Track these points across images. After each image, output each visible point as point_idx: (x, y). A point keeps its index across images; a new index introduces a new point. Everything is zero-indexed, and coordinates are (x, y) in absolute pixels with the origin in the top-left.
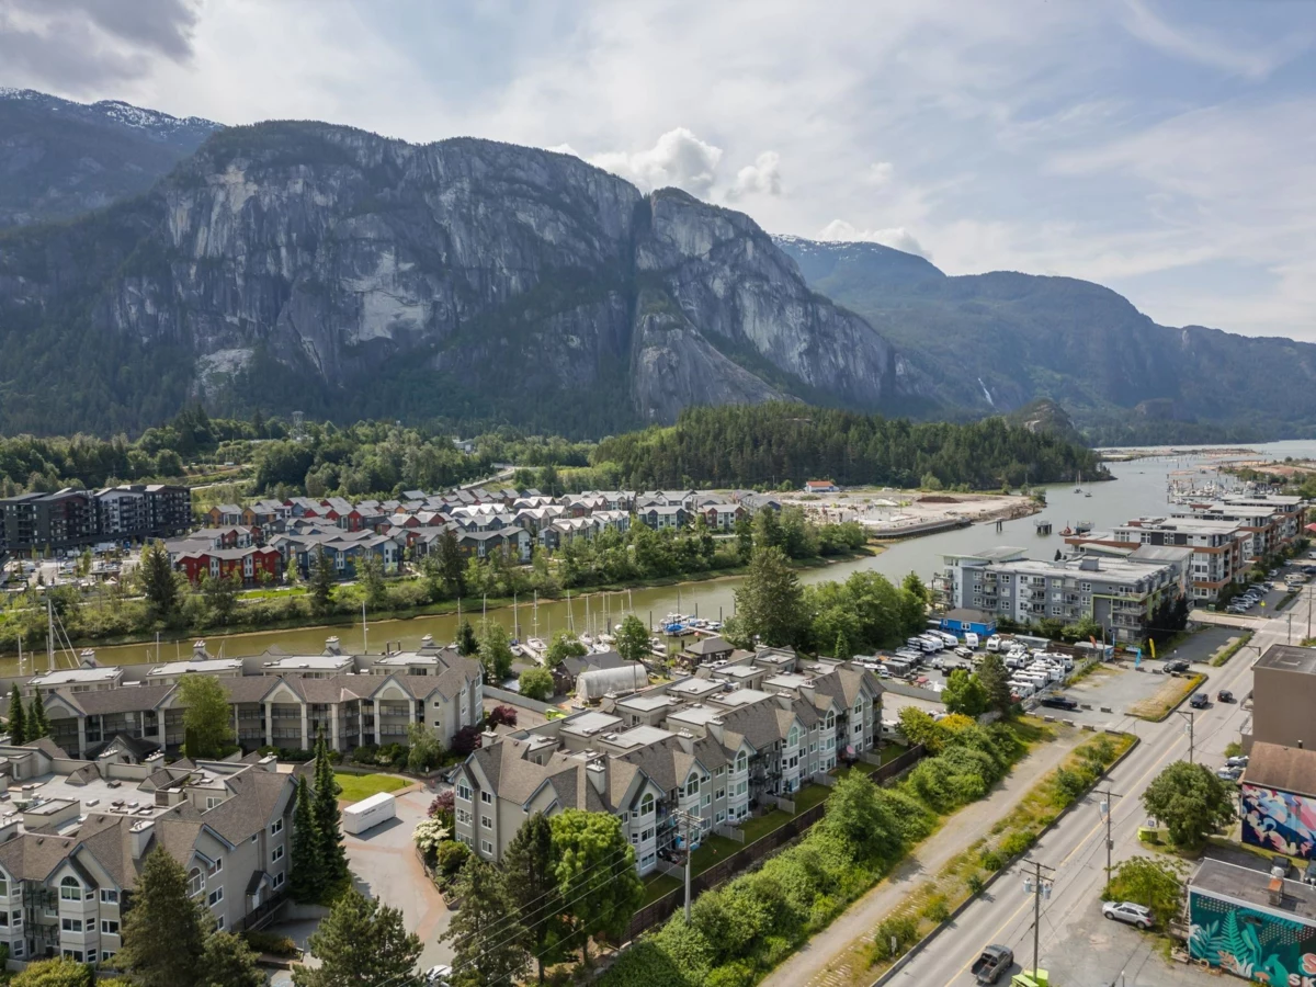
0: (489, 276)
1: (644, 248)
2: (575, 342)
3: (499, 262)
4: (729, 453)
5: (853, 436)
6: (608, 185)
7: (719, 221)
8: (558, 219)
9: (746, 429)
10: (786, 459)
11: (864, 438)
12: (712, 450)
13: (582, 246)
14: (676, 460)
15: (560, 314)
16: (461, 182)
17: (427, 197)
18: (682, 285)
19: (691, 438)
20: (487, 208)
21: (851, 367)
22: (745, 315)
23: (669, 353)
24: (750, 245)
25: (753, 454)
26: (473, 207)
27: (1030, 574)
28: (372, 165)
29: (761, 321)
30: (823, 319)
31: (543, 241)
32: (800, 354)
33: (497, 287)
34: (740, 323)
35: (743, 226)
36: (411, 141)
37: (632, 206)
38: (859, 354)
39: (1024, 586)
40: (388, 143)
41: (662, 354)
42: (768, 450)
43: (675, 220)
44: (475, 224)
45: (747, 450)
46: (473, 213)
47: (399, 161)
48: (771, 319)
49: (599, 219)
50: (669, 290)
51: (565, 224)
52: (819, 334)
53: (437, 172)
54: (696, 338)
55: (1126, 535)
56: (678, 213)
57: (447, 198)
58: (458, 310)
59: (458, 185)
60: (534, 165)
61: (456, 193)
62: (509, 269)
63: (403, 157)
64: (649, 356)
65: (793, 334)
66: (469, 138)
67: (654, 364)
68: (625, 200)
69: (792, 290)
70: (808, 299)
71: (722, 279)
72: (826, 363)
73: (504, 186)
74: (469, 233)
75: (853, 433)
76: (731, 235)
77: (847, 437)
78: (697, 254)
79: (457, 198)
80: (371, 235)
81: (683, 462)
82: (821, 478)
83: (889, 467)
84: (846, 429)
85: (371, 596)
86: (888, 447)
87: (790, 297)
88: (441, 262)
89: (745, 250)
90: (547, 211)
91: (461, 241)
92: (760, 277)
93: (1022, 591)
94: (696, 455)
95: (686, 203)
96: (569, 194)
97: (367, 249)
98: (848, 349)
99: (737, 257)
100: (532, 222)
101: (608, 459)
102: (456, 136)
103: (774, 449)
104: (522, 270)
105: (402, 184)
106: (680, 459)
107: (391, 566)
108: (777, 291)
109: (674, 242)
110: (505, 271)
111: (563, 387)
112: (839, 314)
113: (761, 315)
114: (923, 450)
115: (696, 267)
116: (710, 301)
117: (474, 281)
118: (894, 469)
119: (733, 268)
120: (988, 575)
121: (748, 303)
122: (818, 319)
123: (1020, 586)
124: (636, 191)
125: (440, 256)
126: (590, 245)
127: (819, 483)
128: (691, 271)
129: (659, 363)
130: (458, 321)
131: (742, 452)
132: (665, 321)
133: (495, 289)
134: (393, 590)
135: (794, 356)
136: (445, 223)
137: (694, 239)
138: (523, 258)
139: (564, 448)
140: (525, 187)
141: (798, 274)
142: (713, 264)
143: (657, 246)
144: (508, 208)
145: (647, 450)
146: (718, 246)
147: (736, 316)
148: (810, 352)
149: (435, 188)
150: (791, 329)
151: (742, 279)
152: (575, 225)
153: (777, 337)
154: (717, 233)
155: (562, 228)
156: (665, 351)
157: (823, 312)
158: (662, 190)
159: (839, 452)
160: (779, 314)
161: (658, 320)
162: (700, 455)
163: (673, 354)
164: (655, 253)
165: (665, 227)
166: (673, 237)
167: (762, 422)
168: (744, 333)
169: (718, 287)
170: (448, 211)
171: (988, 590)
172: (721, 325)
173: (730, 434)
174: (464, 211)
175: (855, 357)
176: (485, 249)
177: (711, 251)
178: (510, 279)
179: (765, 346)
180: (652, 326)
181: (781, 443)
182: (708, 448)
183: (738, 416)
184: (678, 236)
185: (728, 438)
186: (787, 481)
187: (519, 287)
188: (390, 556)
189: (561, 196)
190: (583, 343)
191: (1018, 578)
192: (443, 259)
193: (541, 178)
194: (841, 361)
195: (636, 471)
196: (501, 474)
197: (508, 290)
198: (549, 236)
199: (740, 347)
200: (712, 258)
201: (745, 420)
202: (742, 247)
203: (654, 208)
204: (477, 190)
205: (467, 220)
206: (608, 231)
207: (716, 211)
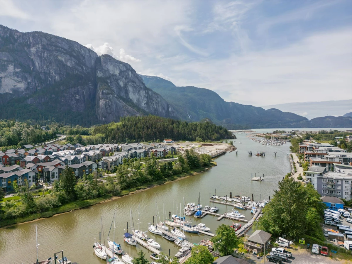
0: (48, 75)
1: (99, 71)
2: (78, 97)
3: (52, 71)
4: (140, 131)
5: (175, 126)
6: (88, 51)
7: (121, 65)
8: (72, 60)
9: (144, 123)
10: (157, 133)
11: (178, 127)
12: (134, 130)
13: (80, 68)
14: (123, 133)
15: (73, 88)
16: (38, 45)
17: (26, 49)
18: (111, 82)
19: (127, 126)
20: (47, 54)
21: (158, 108)
22: (129, 92)
23: (108, 101)
24: (130, 73)
25: (147, 131)
26: (42, 53)
27: (350, 180)
28: (5, 37)
29: (134, 94)
30: (150, 95)
31: (67, 66)
32: (145, 104)
33: (51, 79)
34: (128, 94)
35: (128, 67)
36: (20, 31)
37: (95, 59)
38: (160, 105)
39: (347, 185)
40: (11, 31)
41: (106, 102)
42: (152, 130)
43: (109, 64)
44: (43, 58)
45: (145, 130)
46: (42, 55)
47: (16, 37)
48: (137, 94)
49: (85, 61)
50: (107, 83)
51: (74, 61)
52: (149, 99)
53: (30, 41)
54: (116, 98)
55: (333, 159)
56: (109, 62)
57: (33, 50)
58: (37, 85)
59: (37, 46)
60: (64, 43)
61: (36, 48)
62: (55, 73)
63: (17, 35)
64: (102, 102)
65: (143, 98)
66: (41, 32)
67: (104, 105)
68: (93, 56)
69: (142, 86)
70: (146, 89)
71: (122, 81)
72: (151, 107)
73: (54, 48)
74: (41, 61)
75: (175, 125)
76: (125, 69)
77: (173, 126)
78: (115, 74)
79: (37, 50)
80: (5, 59)
81: (126, 134)
82: (168, 138)
83: (186, 135)
84: (173, 124)
85: (26, 205)
86: (184, 130)
87: (142, 88)
88: (31, 70)
89: (129, 74)
90: (68, 57)
91: (38, 64)
92: (133, 82)
93: (346, 187)
94: (130, 131)
95: (112, 59)
96: (75, 52)
97: (4, 63)
98: (157, 103)
99: (127, 76)
100: (63, 59)
101: (99, 133)
102: (36, 31)
103: (154, 130)
104: (60, 74)
105: (17, 44)
106: (124, 133)
107: (33, 185)
108: (138, 86)
109: (108, 70)
110: (54, 74)
111: (74, 111)
112: (154, 94)
113: (134, 92)
114: (194, 130)
115: (115, 78)
116: (119, 87)
117: (42, 76)
118: (187, 136)
119: (126, 79)
120: (329, 181)
121: (130, 89)
122: (149, 95)
123: (344, 184)
124: (96, 54)
125: (30, 68)
126: (82, 68)
127: (168, 140)
128: (114, 79)
129: (106, 104)
130: (37, 89)
131: (144, 130)
132: (107, 92)
133: (50, 79)
134: (38, 200)
135: (143, 104)
136: (32, 57)
137: (114, 69)
138: (60, 70)
139: (81, 129)
140: (61, 49)
141: (143, 82)
142: (120, 77)
143: (103, 71)
144: (55, 55)
145: (113, 130)
146: (121, 72)
147: (127, 92)
148: (147, 103)
149: (29, 46)
150: (142, 97)
151: (128, 82)
152: (78, 62)
153: (138, 99)
154: (121, 69)
155: (73, 63)
156: (107, 101)
157: (150, 93)
158: (104, 55)
159: (172, 131)
160: (139, 93)
161: (105, 92)
162: (131, 131)
163: (110, 102)
164: (102, 72)
165: (105, 65)
166: (108, 68)
167: (149, 121)
168: (129, 97)
169: (121, 84)
170: (34, 54)
171: (329, 186)
172: (122, 94)
173: (139, 125)
174: (40, 54)
175: (159, 106)
176: (47, 67)
177: (119, 73)
178: (56, 76)
179: (135, 101)
180: (103, 93)
181: (155, 128)
182: (133, 129)
183: (141, 120)
184: (110, 68)
185: (139, 126)
186: (158, 139)
187: (59, 79)
188: (31, 179)
189: (73, 53)
190: (80, 97)
191: (344, 182)
192: (32, 69)
193: (66, 47)
194: (155, 107)
195: (110, 137)
196: (60, 138)
197: (55, 80)
198: (69, 64)
199: (128, 101)
200: (119, 75)
201: (144, 120)
202: (128, 73)
203: (102, 60)
204: (44, 48)
205: (40, 57)
206: (88, 65)
207: (120, 62)
